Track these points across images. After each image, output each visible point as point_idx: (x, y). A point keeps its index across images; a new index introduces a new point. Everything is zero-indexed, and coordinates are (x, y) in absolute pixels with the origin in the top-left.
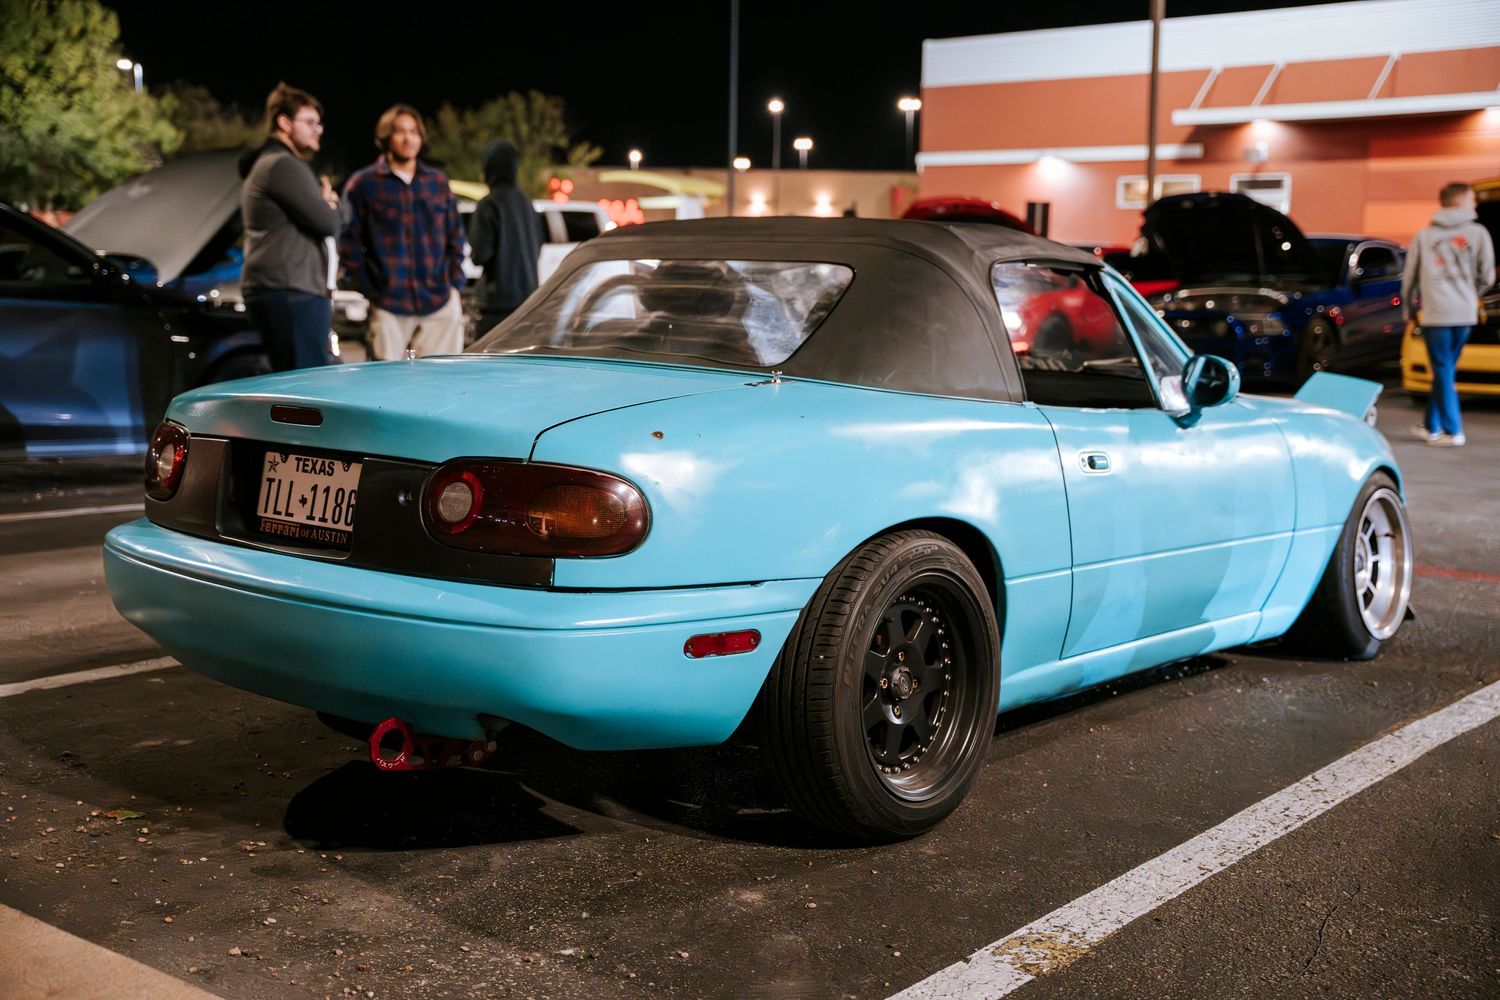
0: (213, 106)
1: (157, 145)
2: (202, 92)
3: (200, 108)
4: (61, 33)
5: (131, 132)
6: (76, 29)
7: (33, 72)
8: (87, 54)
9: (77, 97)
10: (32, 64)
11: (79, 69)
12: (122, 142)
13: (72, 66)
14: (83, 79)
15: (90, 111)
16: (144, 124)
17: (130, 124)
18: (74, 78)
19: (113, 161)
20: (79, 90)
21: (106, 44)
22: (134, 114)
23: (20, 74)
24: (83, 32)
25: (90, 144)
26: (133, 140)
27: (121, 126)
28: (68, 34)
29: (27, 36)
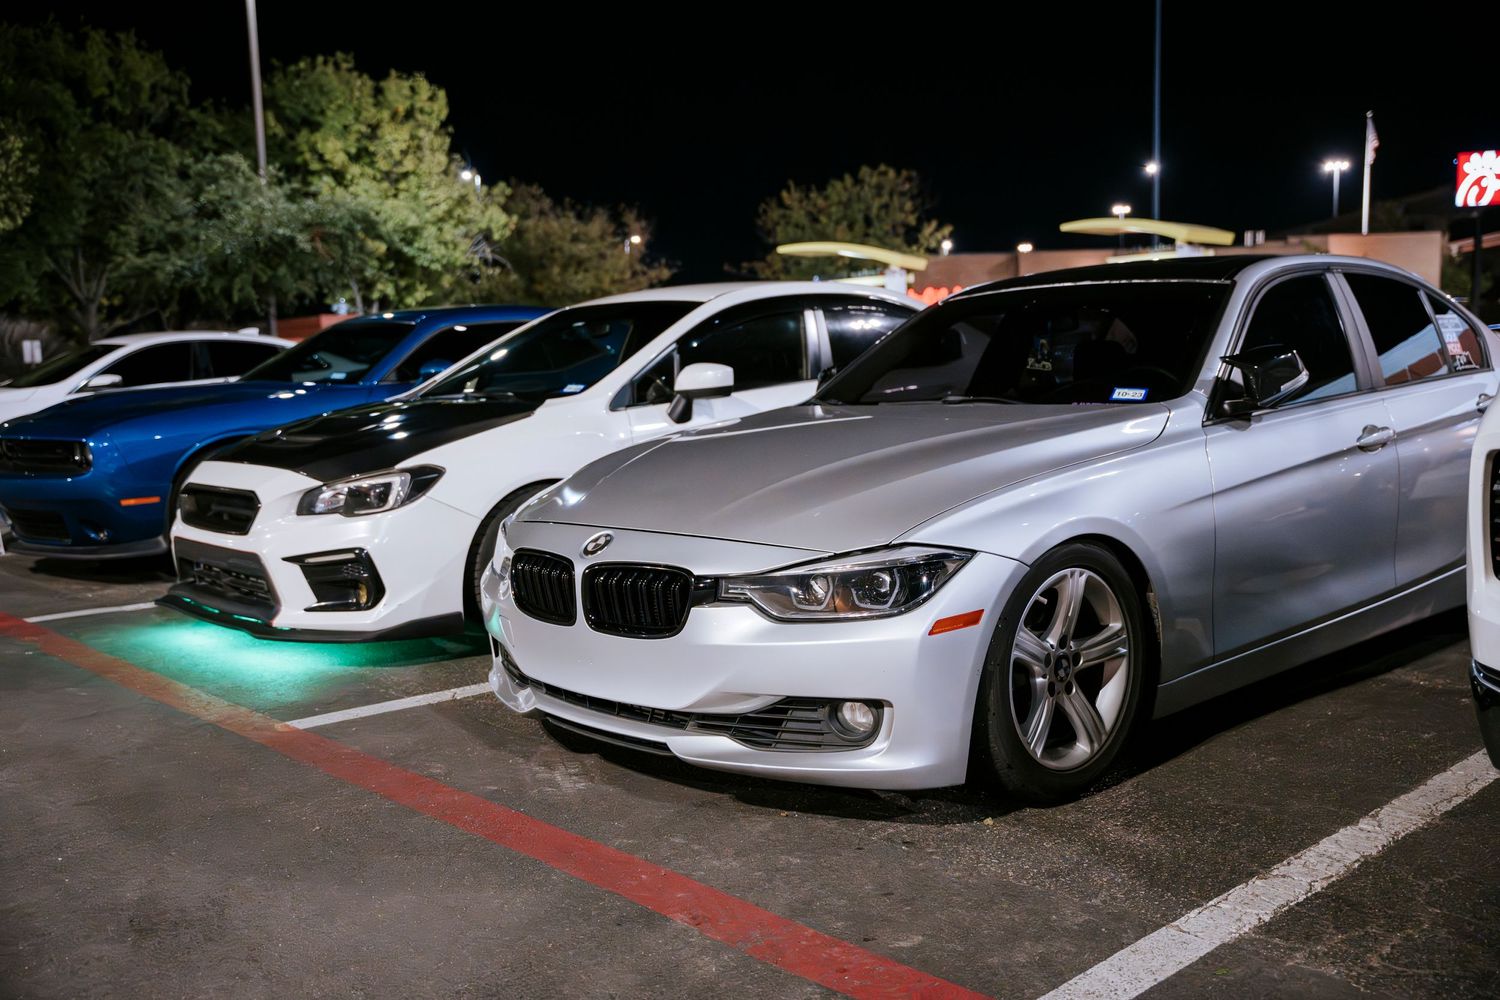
0: (547, 203)
1: (487, 235)
2: (536, 190)
3: (535, 206)
4: (386, 115)
5: (460, 222)
6: (402, 109)
7: (355, 158)
8: (413, 137)
9: (402, 185)
10: (353, 150)
11: (404, 153)
12: (450, 232)
13: (396, 149)
14: (409, 164)
15: (416, 197)
16: (473, 212)
17: (458, 212)
18: (399, 163)
19: (439, 251)
20: (405, 175)
21: (435, 124)
22: (462, 201)
23: (339, 160)
24: (409, 114)
25: (414, 233)
26: (462, 229)
27: (449, 213)
28: (394, 116)
29: (351, 117)
